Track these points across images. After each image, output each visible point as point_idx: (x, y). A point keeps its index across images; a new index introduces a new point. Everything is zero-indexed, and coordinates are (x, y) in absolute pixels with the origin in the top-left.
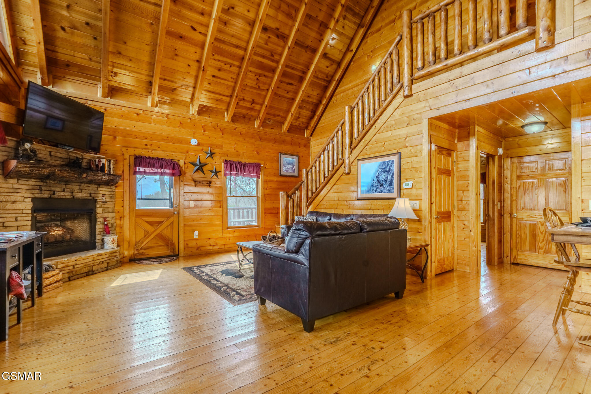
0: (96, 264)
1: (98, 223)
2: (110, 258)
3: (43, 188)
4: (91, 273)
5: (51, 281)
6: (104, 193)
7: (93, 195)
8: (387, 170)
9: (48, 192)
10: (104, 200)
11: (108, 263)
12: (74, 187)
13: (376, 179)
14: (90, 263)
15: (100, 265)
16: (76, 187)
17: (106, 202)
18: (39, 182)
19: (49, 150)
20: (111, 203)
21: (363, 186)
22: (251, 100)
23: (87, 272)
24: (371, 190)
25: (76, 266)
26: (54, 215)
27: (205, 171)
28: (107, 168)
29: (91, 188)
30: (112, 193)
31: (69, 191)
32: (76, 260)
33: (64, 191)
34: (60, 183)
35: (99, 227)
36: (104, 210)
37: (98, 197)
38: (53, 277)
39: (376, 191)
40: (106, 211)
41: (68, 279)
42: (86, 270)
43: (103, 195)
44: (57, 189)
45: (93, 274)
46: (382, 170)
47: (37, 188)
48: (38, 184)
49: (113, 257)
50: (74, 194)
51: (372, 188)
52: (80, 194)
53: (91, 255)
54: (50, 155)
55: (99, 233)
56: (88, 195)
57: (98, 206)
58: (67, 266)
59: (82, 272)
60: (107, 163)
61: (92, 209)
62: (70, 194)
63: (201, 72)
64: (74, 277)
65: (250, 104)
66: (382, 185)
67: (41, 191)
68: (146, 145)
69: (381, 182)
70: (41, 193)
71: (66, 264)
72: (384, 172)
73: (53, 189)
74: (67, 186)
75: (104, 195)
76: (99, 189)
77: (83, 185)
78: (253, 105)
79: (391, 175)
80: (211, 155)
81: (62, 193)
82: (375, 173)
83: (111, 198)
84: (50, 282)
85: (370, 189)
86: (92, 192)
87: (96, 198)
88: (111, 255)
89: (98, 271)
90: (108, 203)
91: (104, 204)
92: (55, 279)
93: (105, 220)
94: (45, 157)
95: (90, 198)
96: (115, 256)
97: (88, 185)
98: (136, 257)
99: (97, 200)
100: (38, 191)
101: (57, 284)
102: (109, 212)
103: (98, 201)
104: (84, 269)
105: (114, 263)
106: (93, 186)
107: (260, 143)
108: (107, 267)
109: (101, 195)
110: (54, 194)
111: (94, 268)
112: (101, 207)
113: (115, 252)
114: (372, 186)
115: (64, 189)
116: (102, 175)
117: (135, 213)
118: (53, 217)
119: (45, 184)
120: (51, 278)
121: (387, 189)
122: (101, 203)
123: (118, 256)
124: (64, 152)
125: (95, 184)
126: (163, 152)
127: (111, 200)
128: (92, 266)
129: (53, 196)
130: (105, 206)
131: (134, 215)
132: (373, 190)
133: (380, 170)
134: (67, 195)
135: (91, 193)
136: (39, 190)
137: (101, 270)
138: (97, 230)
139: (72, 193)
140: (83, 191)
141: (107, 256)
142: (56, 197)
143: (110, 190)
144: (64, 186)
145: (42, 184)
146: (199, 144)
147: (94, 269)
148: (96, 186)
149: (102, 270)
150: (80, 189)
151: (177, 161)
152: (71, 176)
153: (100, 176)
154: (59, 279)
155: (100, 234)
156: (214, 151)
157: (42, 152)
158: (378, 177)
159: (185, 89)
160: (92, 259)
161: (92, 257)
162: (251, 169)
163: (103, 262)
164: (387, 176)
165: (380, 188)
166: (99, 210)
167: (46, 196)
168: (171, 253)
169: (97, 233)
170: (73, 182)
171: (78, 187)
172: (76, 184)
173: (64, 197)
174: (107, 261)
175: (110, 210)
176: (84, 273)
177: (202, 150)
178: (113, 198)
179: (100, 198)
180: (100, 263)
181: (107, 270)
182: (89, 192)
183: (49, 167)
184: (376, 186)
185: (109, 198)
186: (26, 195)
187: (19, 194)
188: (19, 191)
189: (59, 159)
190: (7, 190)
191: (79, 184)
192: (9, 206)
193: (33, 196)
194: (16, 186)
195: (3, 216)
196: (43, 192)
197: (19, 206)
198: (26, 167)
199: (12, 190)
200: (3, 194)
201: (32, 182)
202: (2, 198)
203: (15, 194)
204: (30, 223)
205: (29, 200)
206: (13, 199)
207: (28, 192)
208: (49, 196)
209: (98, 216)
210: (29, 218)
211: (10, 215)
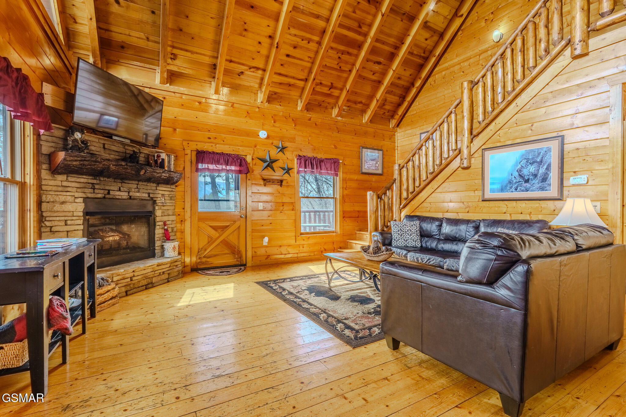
0: (156, 275)
1: (157, 227)
2: (171, 268)
3: (97, 187)
4: (150, 286)
5: (106, 297)
6: (163, 193)
7: (151, 196)
8: (538, 160)
9: (102, 191)
10: (164, 201)
11: (169, 274)
12: (130, 186)
13: (516, 174)
14: (149, 274)
15: (160, 276)
16: (133, 185)
17: (166, 203)
18: (92, 179)
19: (103, 142)
20: (171, 204)
21: (492, 184)
22: (330, 84)
23: (146, 285)
24: (508, 188)
25: (134, 278)
26: (109, 218)
27: (275, 169)
28: (167, 164)
29: (149, 188)
30: (172, 193)
31: (126, 190)
32: (134, 271)
33: (120, 190)
34: (116, 181)
35: (159, 232)
36: (164, 212)
37: (157, 198)
38: (108, 293)
39: (516, 189)
40: (166, 214)
41: (124, 294)
42: (144, 282)
44: (112, 188)
45: (153, 287)
46: (527, 162)
47: (89, 186)
48: (90, 181)
49: (174, 267)
50: (131, 194)
51: (509, 186)
52: (138, 194)
53: (151, 265)
54: (104, 148)
55: (158, 238)
56: (147, 195)
57: (157, 208)
58: (124, 279)
59: (141, 285)
60: (167, 158)
61: (151, 212)
62: (126, 194)
63: (274, 50)
64: (131, 292)
65: (328, 89)
66: (527, 181)
67: (94, 189)
68: (209, 138)
69: (526, 178)
70: (94, 193)
71: (123, 276)
72: (532, 164)
73: (107, 188)
74: (123, 184)
75: (163, 195)
76: (158, 188)
77: (140, 183)
78: (332, 90)
79: (545, 167)
80: (283, 149)
81: (118, 193)
82: (516, 165)
83: (171, 198)
84: (105, 299)
85: (506, 186)
86: (151, 191)
87: (155, 199)
88: (172, 265)
89: (158, 284)
90: (168, 204)
91: (163, 206)
92: (110, 294)
93: (165, 224)
94: (98, 149)
95: (149, 198)
96: (176, 266)
97: (146, 183)
98: (199, 267)
99: (155, 201)
100: (91, 190)
101: (113, 301)
102: (169, 215)
103: (157, 202)
104: (143, 281)
105: (176, 274)
106: (152, 184)
107: (338, 135)
108: (168, 278)
109: (160, 196)
110: (109, 193)
111: (154, 280)
112: (161, 209)
113: (176, 261)
114: (510, 182)
115: (120, 187)
116: (162, 172)
117: (197, 216)
118: (108, 221)
119: (98, 182)
120: (106, 294)
121: (537, 186)
122: (160, 204)
123: (180, 266)
124: (120, 145)
125: (153, 183)
126: (229, 146)
127: (171, 201)
128: (152, 278)
129: (107, 196)
130: (165, 208)
131: (197, 219)
132: (511, 188)
133: (525, 161)
134: (124, 195)
135: (149, 193)
136: (91, 188)
137: (161, 283)
138: (156, 236)
139: (129, 192)
140: (140, 190)
141: (168, 266)
142: (111, 197)
143: (171, 190)
144: (120, 185)
145: (95, 181)
146: (268, 137)
147: (153, 282)
148: (155, 185)
149: (163, 282)
150: (137, 188)
151: (244, 157)
152: (128, 173)
153: (160, 173)
154: (114, 295)
155: (160, 240)
156: (285, 145)
157: (94, 144)
158: (519, 171)
159: (254, 72)
160: (152, 270)
161: (151, 267)
162: (328, 165)
163: (163, 272)
164: (536, 169)
165: (525, 185)
166: (158, 213)
167: (100, 196)
168: (237, 263)
169: (156, 239)
170: (130, 180)
171: (135, 186)
172: (134, 182)
173: (120, 197)
174: (168, 272)
175: (170, 213)
176: (143, 286)
177: (272, 143)
178: (173, 199)
179: (159, 199)
180: (160, 274)
181: (168, 282)
182: (148, 192)
183: (103, 161)
184: (516, 182)
185: (169, 198)
186: (77, 195)
187: (68, 194)
188: (69, 189)
189: (113, 153)
190: (54, 188)
191: (137, 182)
192: (57, 207)
193: (84, 196)
194: (65, 184)
195: (51, 219)
196: (96, 191)
197: (69, 207)
198: (76, 161)
199: (60, 189)
200: (50, 193)
201: (84, 179)
202: (50, 198)
203: (65, 193)
204: (82, 227)
205: (81, 200)
206: (62, 199)
207: (79, 190)
208: (103, 195)
209: (158, 219)
210: (81, 222)
211: (58, 218)
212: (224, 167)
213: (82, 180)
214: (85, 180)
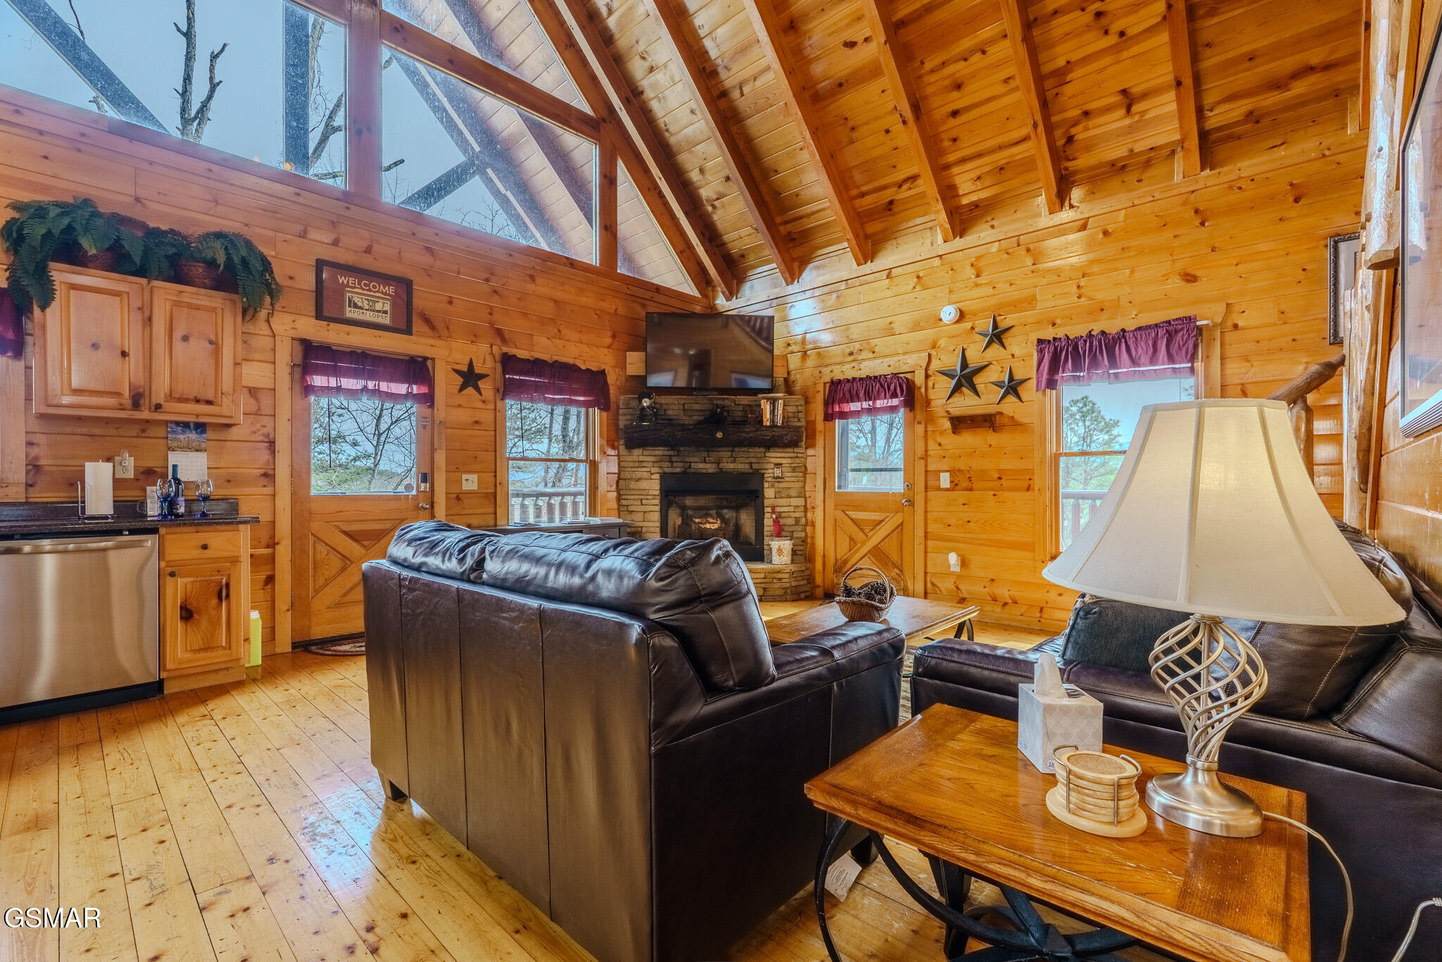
1: (767, 515)
2: (767, 580)
3: (674, 459)
6: (779, 461)
7: (755, 466)
9: (682, 464)
10: (780, 475)
12: (721, 454)
16: (725, 454)
17: (782, 478)
18: (669, 450)
19: (682, 402)
20: (793, 479)
27: (979, 388)
28: (768, 416)
29: (752, 455)
30: (797, 460)
31: (714, 461)
33: (705, 462)
34: (699, 449)
35: (768, 522)
36: (780, 492)
37: (767, 469)
40: (783, 495)
43: (776, 464)
44: (694, 459)
47: (665, 459)
48: (666, 453)
49: (775, 581)
50: (721, 465)
52: (732, 466)
54: (685, 410)
55: (769, 533)
56: (747, 466)
57: (766, 485)
60: (768, 407)
61: (757, 491)
62: (714, 466)
67: (671, 462)
68: (851, 354)
70: (672, 467)
73: (688, 459)
74: (710, 453)
75: (778, 465)
76: (767, 454)
77: (736, 449)
81: (701, 466)
83: (794, 470)
86: (753, 460)
87: (763, 471)
88: (769, 576)
90: (787, 479)
91: (779, 482)
94: (676, 412)
95: (751, 471)
96: (780, 579)
97: (746, 449)
99: (764, 474)
100: (669, 464)
102: (790, 497)
103: (766, 475)
105: (780, 592)
106: (757, 449)
109: (772, 466)
110: (690, 467)
112: (773, 486)
113: (779, 572)
115: (705, 458)
117: (833, 501)
119: (676, 453)
122: (770, 479)
123: (787, 580)
124: (705, 401)
125: (759, 447)
126: (880, 361)
127: (794, 474)
129: (689, 470)
130: (782, 485)
131: (832, 505)
134: (710, 468)
135: (751, 463)
136: (668, 461)
138: (766, 529)
139: (718, 464)
140: (737, 459)
141: (762, 575)
142: (693, 471)
143: (794, 455)
144: (705, 454)
145: (671, 453)
148: (762, 450)
150: (732, 457)
151: (906, 375)
152: (699, 438)
153: (751, 432)
155: (769, 536)
156: (1006, 323)
157: (671, 406)
166: (769, 493)
167: (678, 470)
169: (765, 533)
170: (720, 447)
171: (729, 454)
173: (704, 471)
174: (763, 585)
175: (793, 493)
177: (973, 328)
178: (797, 470)
179: (770, 471)
182: (749, 461)
185: (790, 469)
186: (653, 470)
187: (644, 469)
188: (645, 464)
189: (697, 413)
190: (631, 464)
191: (731, 449)
192: (633, 485)
193: (660, 471)
194: (641, 458)
195: (626, 497)
196: (675, 465)
197: (644, 485)
198: (636, 432)
199: (636, 464)
200: (629, 469)
201: (660, 451)
202: (628, 475)
203: (640, 469)
204: (658, 508)
205: (657, 476)
206: (638, 475)
207: (655, 465)
208: (683, 469)
209: (766, 502)
210: (657, 502)
211: (633, 497)
212: (865, 405)
213: (657, 453)
214: (661, 453)
